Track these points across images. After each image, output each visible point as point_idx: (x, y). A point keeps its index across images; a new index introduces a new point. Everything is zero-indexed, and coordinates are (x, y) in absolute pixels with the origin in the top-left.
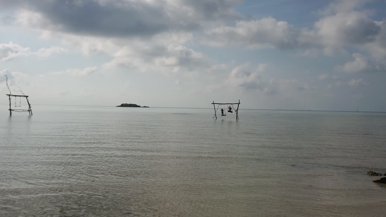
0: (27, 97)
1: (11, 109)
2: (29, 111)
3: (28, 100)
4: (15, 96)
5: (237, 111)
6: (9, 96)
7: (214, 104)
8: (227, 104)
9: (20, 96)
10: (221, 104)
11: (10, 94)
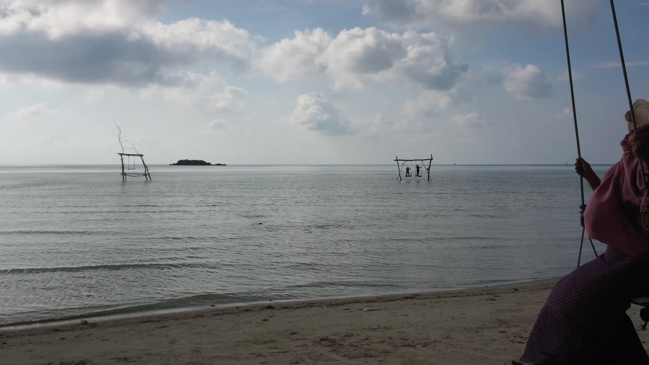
0: (141, 156)
1: (125, 174)
2: (146, 176)
3: (143, 161)
4: (128, 155)
5: (429, 169)
6: (120, 156)
7: (397, 160)
8: (416, 160)
9: (134, 155)
10: (407, 160)
11: (122, 153)
